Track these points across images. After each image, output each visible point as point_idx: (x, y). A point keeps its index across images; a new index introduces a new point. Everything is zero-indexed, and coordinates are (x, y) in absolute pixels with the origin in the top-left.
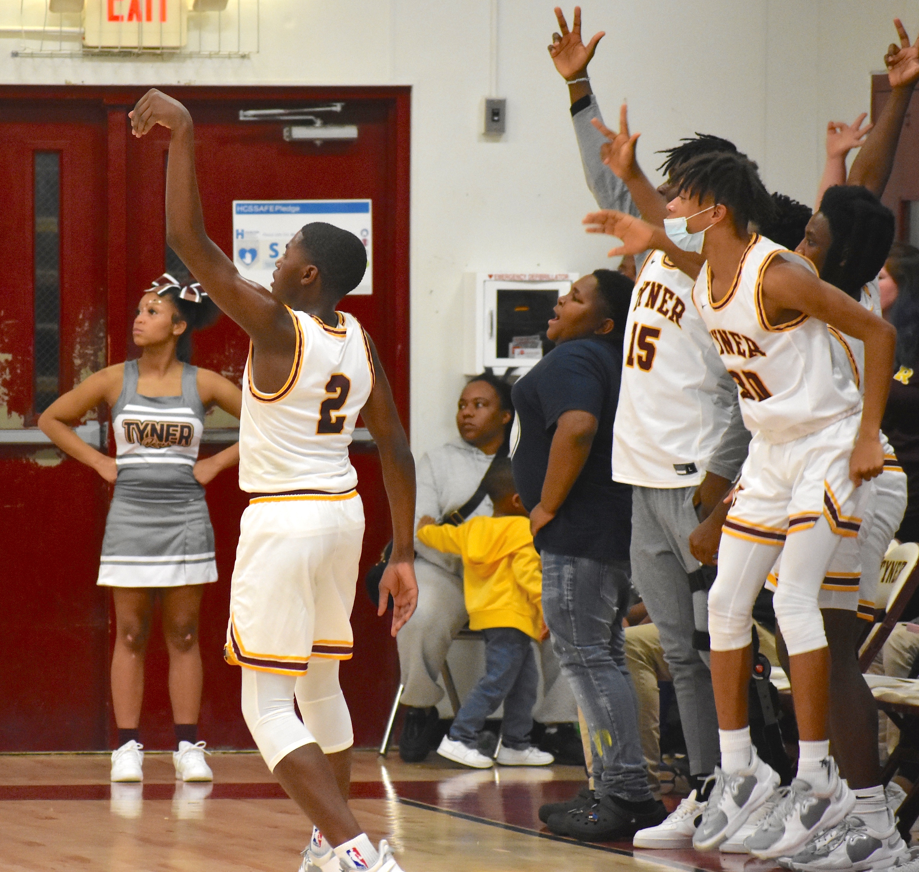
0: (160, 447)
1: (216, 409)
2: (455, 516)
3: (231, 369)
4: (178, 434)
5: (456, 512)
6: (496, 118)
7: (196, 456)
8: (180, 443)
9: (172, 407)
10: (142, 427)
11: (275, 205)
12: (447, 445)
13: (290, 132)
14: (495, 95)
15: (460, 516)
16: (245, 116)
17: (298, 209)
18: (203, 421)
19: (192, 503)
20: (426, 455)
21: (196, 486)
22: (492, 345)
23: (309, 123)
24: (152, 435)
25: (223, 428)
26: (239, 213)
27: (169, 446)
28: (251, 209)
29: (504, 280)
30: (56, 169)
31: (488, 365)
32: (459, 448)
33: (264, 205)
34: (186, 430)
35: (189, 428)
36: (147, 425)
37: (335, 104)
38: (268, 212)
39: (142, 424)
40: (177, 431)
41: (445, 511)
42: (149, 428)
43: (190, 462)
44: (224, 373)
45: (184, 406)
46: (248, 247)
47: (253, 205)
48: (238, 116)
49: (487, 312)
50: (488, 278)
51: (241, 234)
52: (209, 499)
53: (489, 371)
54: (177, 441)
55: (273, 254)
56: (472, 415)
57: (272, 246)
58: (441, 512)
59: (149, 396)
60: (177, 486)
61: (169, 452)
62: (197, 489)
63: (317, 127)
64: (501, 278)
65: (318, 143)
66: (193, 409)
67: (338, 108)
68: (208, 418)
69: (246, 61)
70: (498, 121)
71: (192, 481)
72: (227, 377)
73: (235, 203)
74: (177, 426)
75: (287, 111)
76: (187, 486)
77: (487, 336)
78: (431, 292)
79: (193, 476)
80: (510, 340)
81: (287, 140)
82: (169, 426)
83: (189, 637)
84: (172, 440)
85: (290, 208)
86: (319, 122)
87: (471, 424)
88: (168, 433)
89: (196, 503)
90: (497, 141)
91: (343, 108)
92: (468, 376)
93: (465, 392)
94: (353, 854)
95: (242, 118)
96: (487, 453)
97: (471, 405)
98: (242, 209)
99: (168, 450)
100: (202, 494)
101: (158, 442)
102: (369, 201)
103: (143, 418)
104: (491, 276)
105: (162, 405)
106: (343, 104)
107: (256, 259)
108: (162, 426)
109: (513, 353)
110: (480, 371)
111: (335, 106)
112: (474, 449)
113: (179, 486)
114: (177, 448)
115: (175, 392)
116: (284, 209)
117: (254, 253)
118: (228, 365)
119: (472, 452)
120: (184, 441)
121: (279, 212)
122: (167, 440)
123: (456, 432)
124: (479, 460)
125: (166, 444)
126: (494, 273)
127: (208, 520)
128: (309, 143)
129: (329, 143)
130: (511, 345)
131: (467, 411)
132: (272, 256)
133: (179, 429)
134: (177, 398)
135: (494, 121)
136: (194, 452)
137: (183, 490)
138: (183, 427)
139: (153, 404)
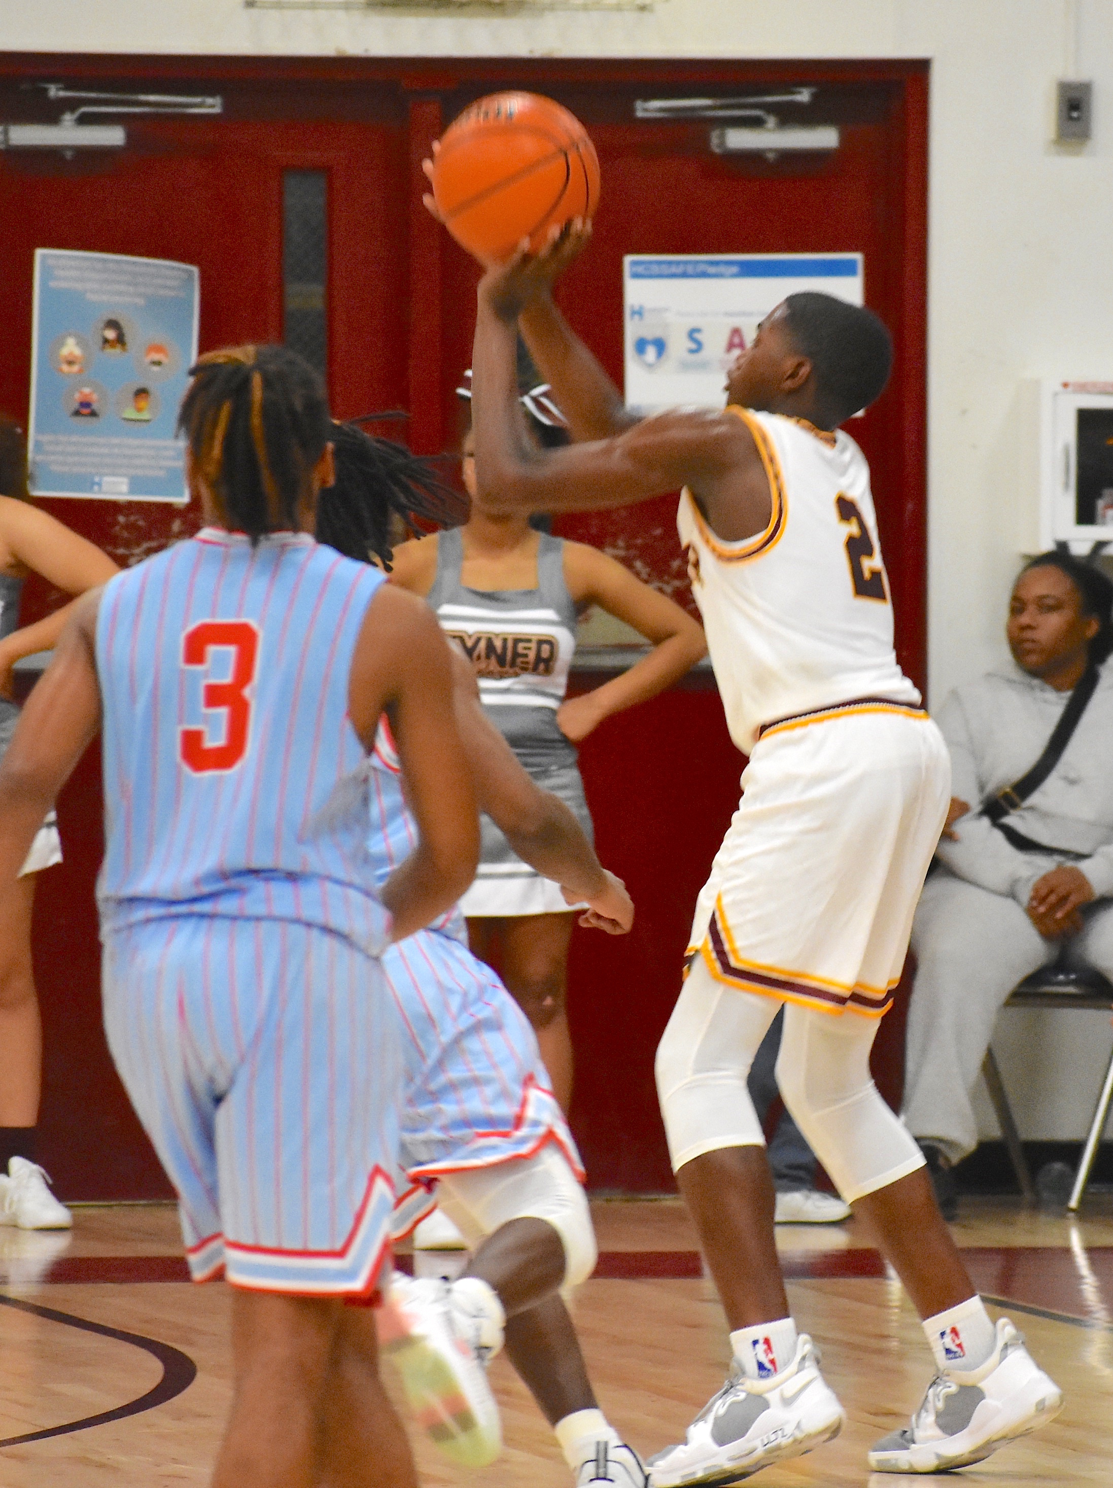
0: (501, 676)
1: (596, 612)
2: (1006, 796)
3: (621, 543)
4: (532, 655)
5: (1008, 790)
6: (1075, 114)
7: (561, 692)
8: (535, 670)
9: (519, 609)
10: (469, 644)
11: (697, 262)
12: (989, 675)
13: (722, 137)
14: (1073, 75)
15: (1016, 798)
16: (646, 110)
17: (735, 269)
18: (573, 630)
19: (555, 773)
20: (954, 694)
21: (561, 745)
22: (1068, 504)
23: (756, 123)
24: (488, 657)
25: (607, 646)
26: (636, 276)
27: (516, 675)
28: (655, 269)
29: (1088, 392)
30: (321, 201)
31: (1062, 537)
32: (1015, 682)
33: (678, 263)
34: (546, 648)
35: (551, 643)
36: (478, 640)
37: (798, 89)
38: (684, 275)
39: (470, 636)
40: (529, 649)
41: (990, 788)
42: (482, 645)
43: (552, 703)
44: (609, 550)
45: (543, 605)
46: (649, 335)
47: (660, 263)
48: (632, 110)
49: (1060, 447)
50: (1059, 388)
51: (639, 313)
52: (583, 766)
53: (1063, 547)
54: (531, 666)
55: (693, 346)
56: (1034, 624)
57: (693, 334)
58: (982, 788)
59: (481, 589)
60: (528, 743)
61: (517, 687)
62: (563, 748)
63: (769, 130)
64: (1083, 388)
65: (771, 156)
66: (558, 611)
67: (804, 96)
68: (582, 628)
69: (646, 15)
70: (1078, 119)
71: (556, 736)
72: (616, 558)
73: (628, 259)
74: (529, 641)
75: (719, 102)
76: (548, 744)
77: (1059, 488)
78: (964, 412)
79: (557, 728)
80: (1099, 495)
81: (717, 150)
82: (517, 641)
83: (548, 1001)
84: (523, 665)
85: (722, 269)
86: (771, 121)
87: (1033, 641)
88: (516, 655)
89: (562, 772)
90: (1077, 153)
91: (814, 96)
92: (1026, 557)
93: (1019, 584)
94: (761, 1347)
95: (640, 114)
96: (1059, 689)
97: (1031, 608)
98: (640, 269)
99: (514, 684)
100: (571, 757)
101: (499, 669)
102: (858, 257)
103: (471, 628)
104: (1065, 385)
105: (501, 605)
106: (813, 90)
107: (664, 357)
108: (505, 641)
109: (1104, 516)
110: (1046, 546)
111: (799, 93)
112: (1036, 682)
113: (535, 744)
114: (529, 679)
115: (527, 583)
116: (712, 270)
117: (660, 345)
118: (615, 536)
119: (1032, 688)
120: (542, 666)
121: (704, 275)
122: (513, 664)
123: (1005, 654)
124: (1045, 701)
125: (511, 671)
126: (1071, 379)
127: (582, 801)
128: (754, 157)
129: (789, 157)
130: (1101, 504)
131: (1025, 619)
132: (692, 351)
133: (533, 646)
134: (529, 593)
135: (1071, 118)
136: (557, 686)
137: (541, 751)
138: (540, 642)
139: (488, 602)
